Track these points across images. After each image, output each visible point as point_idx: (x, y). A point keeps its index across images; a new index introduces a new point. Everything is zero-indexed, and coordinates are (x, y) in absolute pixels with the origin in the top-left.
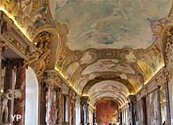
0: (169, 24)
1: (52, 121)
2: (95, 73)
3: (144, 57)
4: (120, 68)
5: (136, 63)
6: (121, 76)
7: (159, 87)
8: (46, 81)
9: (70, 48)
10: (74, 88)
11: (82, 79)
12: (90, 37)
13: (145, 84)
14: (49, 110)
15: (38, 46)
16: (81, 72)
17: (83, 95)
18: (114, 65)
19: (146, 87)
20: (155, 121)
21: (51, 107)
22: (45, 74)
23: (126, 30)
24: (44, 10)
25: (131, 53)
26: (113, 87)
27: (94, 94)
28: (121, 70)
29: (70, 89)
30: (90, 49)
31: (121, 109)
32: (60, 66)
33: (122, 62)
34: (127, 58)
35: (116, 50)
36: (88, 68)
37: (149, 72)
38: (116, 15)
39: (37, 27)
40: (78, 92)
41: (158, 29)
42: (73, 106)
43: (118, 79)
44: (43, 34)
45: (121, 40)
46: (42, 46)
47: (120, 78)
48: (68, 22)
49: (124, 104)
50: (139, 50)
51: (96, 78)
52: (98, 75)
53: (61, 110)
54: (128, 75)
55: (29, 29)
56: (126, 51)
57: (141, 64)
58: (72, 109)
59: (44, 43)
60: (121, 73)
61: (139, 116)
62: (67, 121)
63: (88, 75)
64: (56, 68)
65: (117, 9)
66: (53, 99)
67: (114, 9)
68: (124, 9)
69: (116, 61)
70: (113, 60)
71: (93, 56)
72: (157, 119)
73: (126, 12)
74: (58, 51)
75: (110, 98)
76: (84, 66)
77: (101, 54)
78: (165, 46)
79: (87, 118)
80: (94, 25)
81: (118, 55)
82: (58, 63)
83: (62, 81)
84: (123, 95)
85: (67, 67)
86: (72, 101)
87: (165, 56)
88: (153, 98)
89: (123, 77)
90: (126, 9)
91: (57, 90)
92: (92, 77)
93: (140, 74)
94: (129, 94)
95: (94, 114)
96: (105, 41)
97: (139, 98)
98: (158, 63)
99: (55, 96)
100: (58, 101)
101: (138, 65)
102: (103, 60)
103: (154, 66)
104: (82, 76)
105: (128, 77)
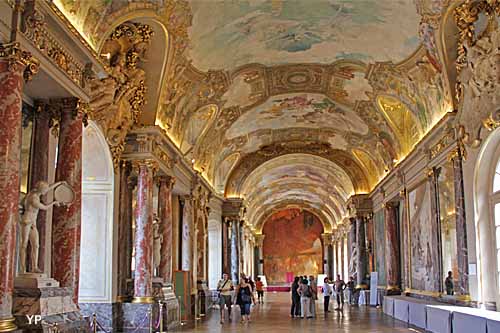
1: (148, 267)
2: (260, 133)
3: (393, 87)
4: (327, 119)
5: (371, 104)
6: (330, 140)
7: (437, 171)
8: (132, 157)
9: (194, 64)
10: (204, 175)
11: (225, 150)
12: (248, 31)
13: (397, 162)
14: (139, 238)
15: (113, 62)
16: (223, 133)
17: (229, 196)
18: (311, 109)
19: (399, 173)
20: (423, 271)
21: (146, 230)
22: (131, 138)
23: (345, 11)
26: (310, 172)
27: (259, 192)
28: (329, 124)
29: (196, 179)
31: (329, 237)
32: (170, 115)
33: (335, 100)
34: (347, 89)
35: (317, 67)
36: (242, 118)
37: (407, 129)
39: (111, 11)
40: (219, 191)
42: (202, 226)
43: (321, 148)
45: (331, 38)
46: (122, 61)
47: (327, 146)
49: (339, 221)
50: (381, 66)
51: (263, 148)
52: (270, 139)
53: (169, 242)
54: (349, 136)
55: (92, 17)
56: (345, 69)
57: (385, 105)
58: (201, 235)
59: (129, 54)
60: (330, 132)
61: (379, 257)
62: (185, 267)
63: (242, 140)
64: (158, 122)
66: (150, 208)
69: (318, 98)
70: (310, 96)
71: (256, 86)
72: (429, 266)
74: (165, 75)
75: (302, 203)
76: (232, 115)
77: (277, 80)
78: (453, 52)
79: (240, 261)
81: (322, 80)
82: (165, 106)
83: (174, 157)
84: (336, 194)
85: (187, 118)
86: (200, 213)
87: (454, 82)
88: (418, 204)
89: (337, 143)
91: (162, 181)
92: (253, 145)
93: (383, 135)
94: (353, 193)
95: (256, 249)
96: (289, 42)
97: (379, 205)
98: (433, 100)
99: (155, 200)
100: (163, 214)
101: (376, 110)
102: (283, 97)
103: (422, 112)
104: (226, 143)
105: (351, 145)
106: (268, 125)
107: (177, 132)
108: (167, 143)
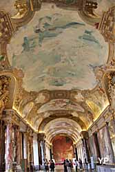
0: (108, 70)
1: (11, 158)
2: (49, 111)
3: (91, 97)
4: (70, 107)
5: (84, 102)
6: (72, 114)
7: (107, 123)
8: (4, 119)
9: (25, 89)
10: (31, 125)
11: (37, 117)
12: (43, 80)
13: (94, 120)
14: (7, 147)
16: (36, 111)
17: (40, 132)
18: (65, 104)
19: (96, 124)
20: (108, 156)
21: (10, 145)
22: (4, 113)
23: (73, 75)
24: (3, 58)
25: (79, 94)
26: (67, 124)
27: (50, 131)
28: (72, 109)
29: (27, 126)
31: (75, 145)
32: (18, 105)
33: (73, 102)
34: (76, 98)
35: (66, 91)
36: (43, 106)
37: (96, 110)
38: (63, 62)
40: (36, 130)
41: (100, 73)
42: (31, 143)
43: (70, 116)
44: (2, 78)
45: (69, 82)
47: (72, 115)
48: (23, 68)
49: (78, 140)
50: (86, 91)
51: (50, 116)
52: (52, 113)
53: (19, 148)
54: (78, 112)
56: (75, 92)
57: (89, 103)
58: (30, 145)
59: (3, 85)
60: (72, 111)
61: (93, 150)
62: (25, 158)
63: (43, 113)
64: (13, 108)
65: (64, 58)
66: (11, 137)
67: (62, 58)
68: (70, 58)
69: (67, 101)
70: (64, 100)
71: (46, 97)
72: (109, 154)
73: (72, 60)
74: (15, 93)
75: (65, 134)
76: (39, 106)
77: (53, 95)
79: (45, 154)
80: (46, 70)
81: (68, 95)
82: (16, 102)
83: (20, 119)
84: (76, 131)
85: (24, 107)
86: (30, 138)
87: (109, 96)
88: (103, 134)
89: (75, 114)
90: (72, 57)
91: (15, 127)
92: (47, 115)
93: (89, 112)
94: (81, 130)
95: (50, 150)
96: (56, 83)
97: (91, 134)
98: (103, 101)
99: (13, 134)
100: (16, 138)
101: (86, 104)
102: (56, 100)
103: (100, 105)
104: (38, 114)
105: (79, 115)
106: (51, 109)
107: (20, 111)
108: (17, 115)
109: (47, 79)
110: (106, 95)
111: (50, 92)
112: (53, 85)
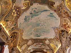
2: (33, 49)
3: (52, 42)
4: (43, 47)
5: (49, 45)
6: (44, 50)
8: (12, 52)
11: (27, 51)
12: (31, 34)
15: (11, 37)
16: (27, 49)
18: (41, 45)
23: (45, 32)
24: (16, 24)
25: (47, 40)
28: (44, 47)
30: (31, 39)
32: (19, 46)
33: (44, 44)
34: (46, 42)
35: (41, 39)
36: (30, 47)
37: (55, 48)
38: (41, 26)
43: (42, 51)
44: (14, 33)
45: (43, 35)
46: (13, 37)
48: (24, 29)
50: (50, 39)
51: (33, 51)
52: (34, 50)
54: (46, 49)
55: (9, 31)
56: (45, 39)
57: (51, 45)
59: (14, 36)
60: (44, 49)
64: (17, 47)
67: (40, 24)
69: (42, 44)
70: (40, 43)
73: (44, 25)
76: (29, 46)
77: (35, 41)
80: (33, 30)
81: (42, 41)
82: (18, 44)
85: (22, 46)
89: (45, 50)
90: (44, 24)
93: (52, 49)
98: (58, 44)
102: (36, 43)
103: (57, 46)
104: (28, 50)
105: (47, 51)
107: (20, 48)
108: (18, 50)
109: (34, 34)
110: (60, 41)
111: (34, 40)
112: (36, 36)
